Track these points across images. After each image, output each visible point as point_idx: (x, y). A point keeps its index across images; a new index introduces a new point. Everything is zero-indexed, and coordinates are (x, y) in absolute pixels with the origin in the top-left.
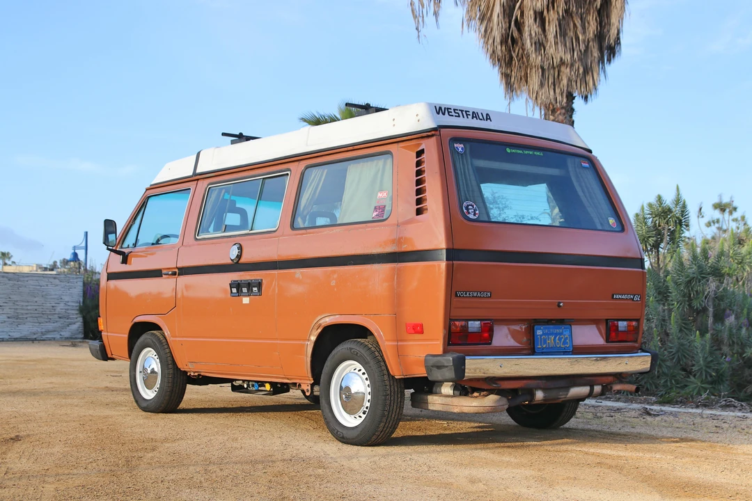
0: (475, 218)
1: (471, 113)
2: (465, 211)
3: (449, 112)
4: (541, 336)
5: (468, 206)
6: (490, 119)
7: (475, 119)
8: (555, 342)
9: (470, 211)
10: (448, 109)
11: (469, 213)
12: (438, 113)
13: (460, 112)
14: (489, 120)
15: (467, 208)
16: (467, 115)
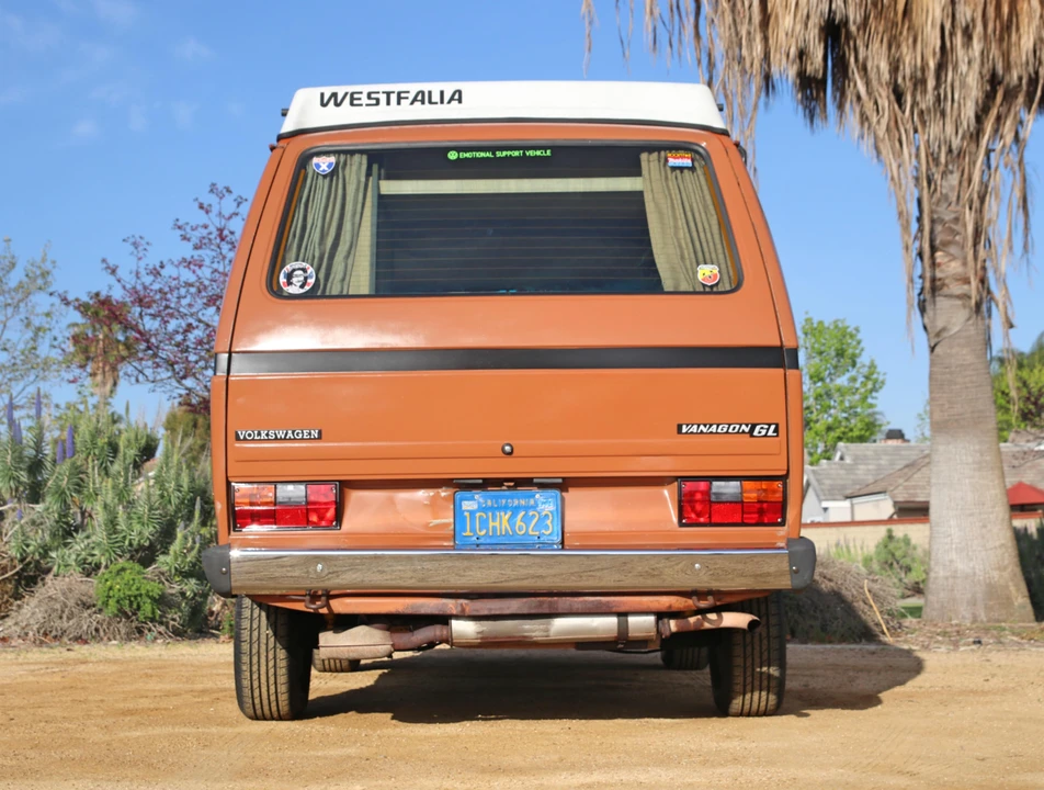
0: (302, 291)
1: (411, 96)
2: (282, 280)
3: (352, 99)
4: (472, 513)
5: (294, 270)
6: (460, 101)
7: (418, 104)
8: (512, 526)
9: (294, 280)
10: (352, 94)
11: (289, 283)
12: (324, 105)
13: (383, 98)
14: (455, 103)
15: (289, 276)
16: (399, 99)
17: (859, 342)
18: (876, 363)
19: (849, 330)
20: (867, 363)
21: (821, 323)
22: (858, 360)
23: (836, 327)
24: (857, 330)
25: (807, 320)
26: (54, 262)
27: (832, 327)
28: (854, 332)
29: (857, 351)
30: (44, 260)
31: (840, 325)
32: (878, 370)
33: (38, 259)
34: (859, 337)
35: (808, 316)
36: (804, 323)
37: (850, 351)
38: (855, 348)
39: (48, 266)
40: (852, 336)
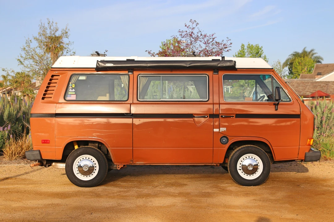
17: (262, 51)
18: (266, 56)
19: (259, 47)
20: (264, 56)
21: (252, 45)
22: (262, 55)
23: (256, 46)
24: (262, 47)
25: (248, 44)
26: (69, 29)
27: (255, 47)
28: (261, 48)
29: (262, 53)
30: (66, 29)
31: (257, 46)
32: (267, 58)
33: (65, 29)
34: (262, 49)
35: (249, 43)
36: (247, 45)
37: (260, 53)
38: (261, 52)
39: (67, 31)
40: (260, 49)
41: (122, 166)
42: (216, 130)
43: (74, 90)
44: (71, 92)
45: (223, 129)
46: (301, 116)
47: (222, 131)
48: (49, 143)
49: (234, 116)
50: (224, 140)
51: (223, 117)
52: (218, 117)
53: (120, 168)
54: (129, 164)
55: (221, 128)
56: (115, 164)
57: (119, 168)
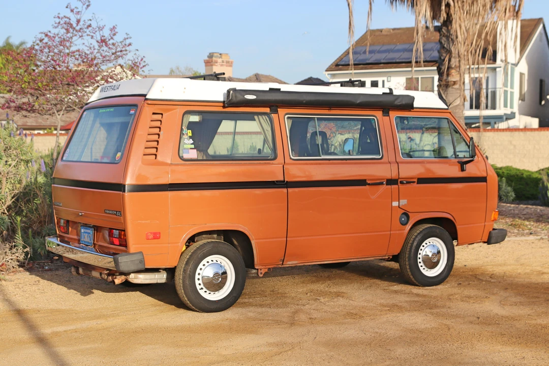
41: (266, 270)
42: (395, 204)
43: (191, 141)
44: (187, 144)
45: (403, 202)
46: (488, 178)
47: (402, 205)
48: (159, 238)
49: (416, 180)
50: (403, 219)
51: (404, 183)
52: (397, 184)
53: (264, 275)
54: (276, 266)
55: (401, 201)
56: (256, 267)
57: (261, 273)
